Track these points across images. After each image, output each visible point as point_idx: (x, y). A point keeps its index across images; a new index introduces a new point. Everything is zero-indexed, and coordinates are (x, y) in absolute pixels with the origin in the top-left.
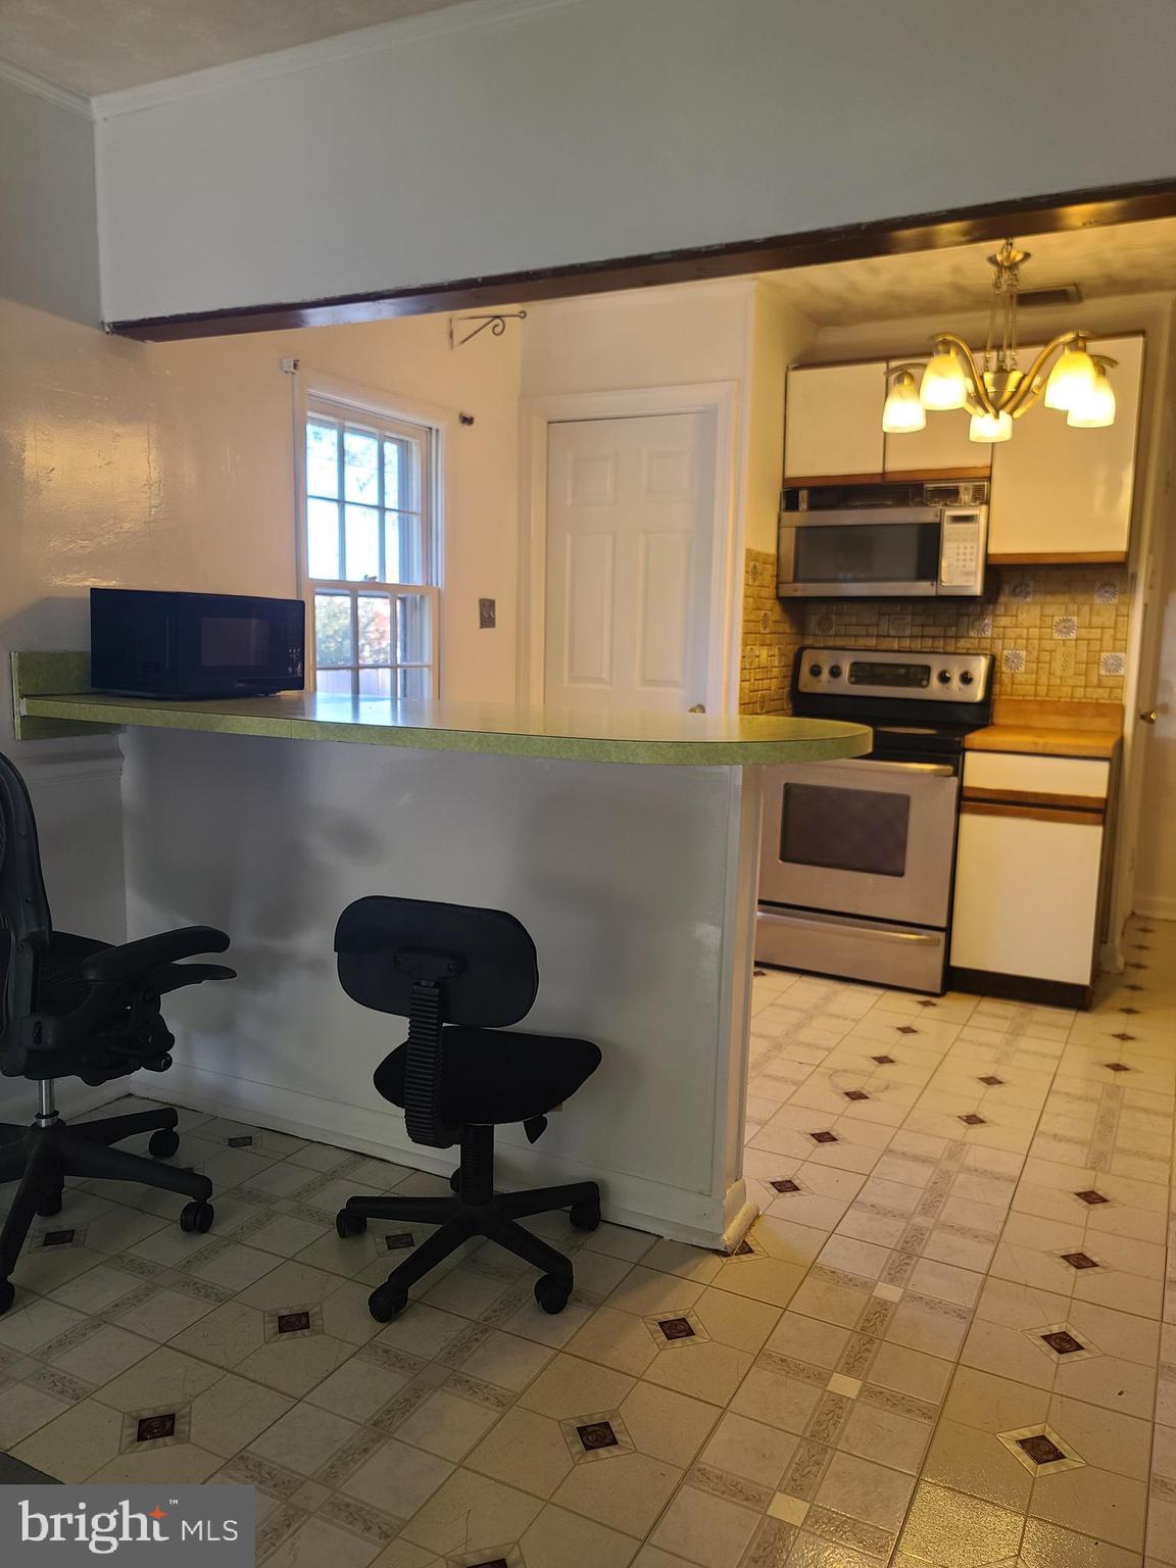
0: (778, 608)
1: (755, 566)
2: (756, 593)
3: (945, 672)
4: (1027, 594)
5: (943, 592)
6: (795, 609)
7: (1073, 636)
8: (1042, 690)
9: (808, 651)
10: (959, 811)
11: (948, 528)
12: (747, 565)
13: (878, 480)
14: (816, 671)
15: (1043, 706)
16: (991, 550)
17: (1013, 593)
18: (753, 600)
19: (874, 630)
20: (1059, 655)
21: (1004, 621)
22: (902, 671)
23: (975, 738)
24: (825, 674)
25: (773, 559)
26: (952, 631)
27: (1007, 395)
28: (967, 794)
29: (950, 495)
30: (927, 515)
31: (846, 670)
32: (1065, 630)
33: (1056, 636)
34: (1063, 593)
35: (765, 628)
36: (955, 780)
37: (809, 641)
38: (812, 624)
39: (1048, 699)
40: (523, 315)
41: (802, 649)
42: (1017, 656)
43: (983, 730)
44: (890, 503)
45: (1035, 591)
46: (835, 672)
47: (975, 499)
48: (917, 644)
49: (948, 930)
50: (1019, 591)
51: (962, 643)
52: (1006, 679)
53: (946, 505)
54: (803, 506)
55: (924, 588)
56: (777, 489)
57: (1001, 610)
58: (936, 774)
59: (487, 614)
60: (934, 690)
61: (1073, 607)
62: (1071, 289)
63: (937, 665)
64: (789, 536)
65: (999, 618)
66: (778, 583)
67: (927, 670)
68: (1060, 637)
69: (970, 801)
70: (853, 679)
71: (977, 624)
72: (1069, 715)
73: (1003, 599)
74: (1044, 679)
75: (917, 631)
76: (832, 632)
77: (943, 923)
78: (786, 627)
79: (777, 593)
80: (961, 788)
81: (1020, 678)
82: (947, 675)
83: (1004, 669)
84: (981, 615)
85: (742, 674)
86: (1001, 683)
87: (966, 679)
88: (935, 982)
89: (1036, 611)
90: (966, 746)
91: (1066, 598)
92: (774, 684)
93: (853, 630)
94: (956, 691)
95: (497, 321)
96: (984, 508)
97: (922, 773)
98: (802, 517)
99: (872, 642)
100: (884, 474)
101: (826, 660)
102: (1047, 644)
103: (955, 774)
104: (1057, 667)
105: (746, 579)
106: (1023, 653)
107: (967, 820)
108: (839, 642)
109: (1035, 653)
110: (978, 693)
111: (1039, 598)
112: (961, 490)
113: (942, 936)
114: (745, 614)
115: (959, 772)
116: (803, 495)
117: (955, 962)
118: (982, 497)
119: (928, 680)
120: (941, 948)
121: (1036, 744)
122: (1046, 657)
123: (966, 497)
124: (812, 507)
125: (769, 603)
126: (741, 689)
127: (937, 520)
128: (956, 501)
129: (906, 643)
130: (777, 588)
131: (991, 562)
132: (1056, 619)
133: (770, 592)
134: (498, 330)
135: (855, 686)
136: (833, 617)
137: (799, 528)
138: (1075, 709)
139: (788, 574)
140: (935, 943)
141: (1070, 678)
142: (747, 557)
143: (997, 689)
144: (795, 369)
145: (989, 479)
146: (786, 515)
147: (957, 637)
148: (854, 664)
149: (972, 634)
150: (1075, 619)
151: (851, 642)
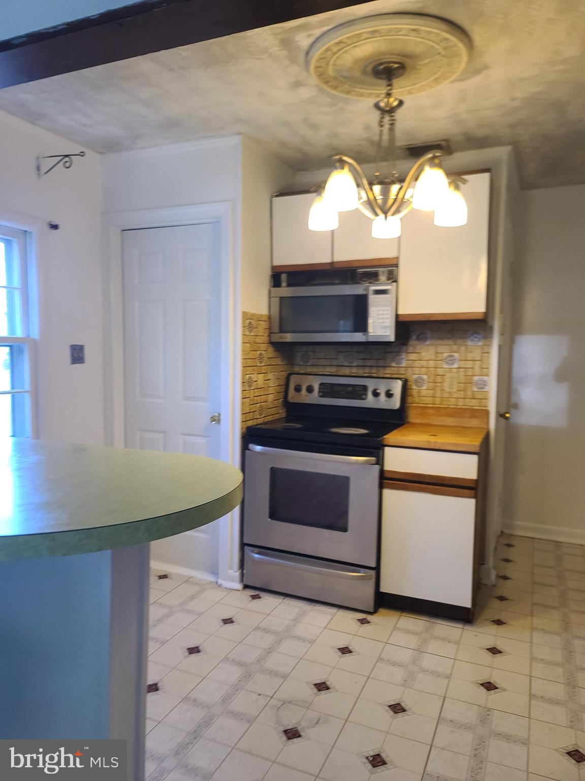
0: (271, 349)
1: (250, 323)
2: (253, 340)
3: (376, 390)
4: (425, 339)
5: (370, 340)
6: (284, 350)
7: (456, 366)
8: (438, 401)
9: (293, 376)
10: (381, 486)
11: (373, 299)
12: (243, 322)
13: (329, 268)
14: (298, 389)
15: (439, 410)
16: (400, 312)
17: (418, 339)
18: (249, 344)
19: (335, 362)
20: (447, 378)
21: (413, 356)
22: (350, 389)
23: (391, 437)
24: (304, 392)
25: (266, 318)
26: (381, 363)
27: (390, 201)
28: (387, 475)
29: (373, 277)
30: (358, 290)
31: (316, 388)
32: (451, 362)
33: (445, 366)
34: (448, 338)
35: (261, 363)
36: (377, 467)
37: (296, 369)
38: (298, 359)
39: (441, 406)
40: (82, 154)
41: (290, 374)
42: (420, 378)
43: (400, 428)
44: (337, 282)
45: (432, 338)
46: (310, 390)
47: (389, 279)
48: (360, 372)
49: (377, 569)
50: (421, 338)
51: (388, 371)
52: (415, 393)
53: (370, 283)
54: (284, 284)
55: (358, 337)
56: (268, 273)
57: (411, 349)
58: (366, 462)
59: (77, 355)
60: (370, 401)
61: (455, 348)
62: (443, 143)
63: (371, 384)
64: (276, 302)
65: (409, 355)
66: (271, 333)
67: (365, 388)
68: (447, 367)
69: (387, 480)
70: (321, 394)
71: (397, 358)
72: (454, 417)
73: (412, 342)
74: (438, 394)
75: (361, 363)
76: (310, 363)
77: (373, 565)
78: (279, 361)
79: (270, 339)
80: (382, 472)
81: (424, 393)
82: (378, 391)
83: (414, 387)
84: (399, 353)
85: (243, 393)
86: (411, 396)
87: (389, 395)
88: (370, 604)
89: (432, 350)
90: (385, 443)
91: (450, 342)
92: (271, 398)
93: (322, 362)
94: (382, 402)
95: (67, 159)
96: (394, 284)
97: (357, 463)
98: (285, 291)
99: (333, 370)
100: (332, 263)
101: (306, 381)
102: (440, 371)
103: (377, 463)
104: (446, 386)
105: (243, 332)
106: (425, 377)
107: (387, 492)
108: (314, 370)
109: (432, 377)
110: (396, 403)
111: (434, 342)
112: (380, 273)
113: (373, 573)
114: (243, 354)
115: (380, 462)
116: (284, 277)
117: (384, 589)
118: (393, 278)
119: (366, 394)
120: (373, 581)
121: (429, 442)
122: (439, 379)
123: (383, 278)
124: (289, 285)
125: (264, 347)
126: (243, 404)
127: (364, 293)
128: (376, 280)
129: (354, 370)
130: (269, 336)
131: (401, 319)
132: (446, 355)
133: (265, 339)
134: (68, 165)
135: (322, 398)
136: (310, 353)
137: (281, 298)
138: (459, 412)
139: (276, 328)
140: (369, 578)
141: (455, 392)
142: (243, 317)
143: (409, 400)
144: (277, 196)
145: (397, 266)
146: (273, 289)
147: (385, 367)
148: (321, 384)
149: (394, 365)
150: (456, 355)
151: (320, 370)
